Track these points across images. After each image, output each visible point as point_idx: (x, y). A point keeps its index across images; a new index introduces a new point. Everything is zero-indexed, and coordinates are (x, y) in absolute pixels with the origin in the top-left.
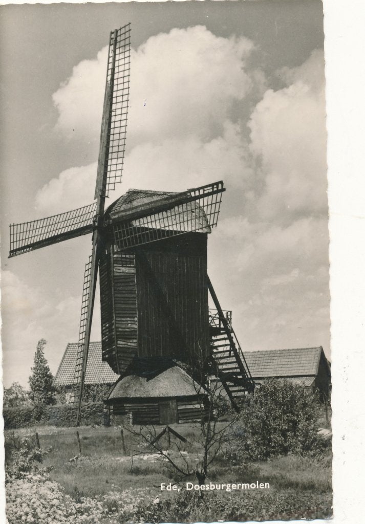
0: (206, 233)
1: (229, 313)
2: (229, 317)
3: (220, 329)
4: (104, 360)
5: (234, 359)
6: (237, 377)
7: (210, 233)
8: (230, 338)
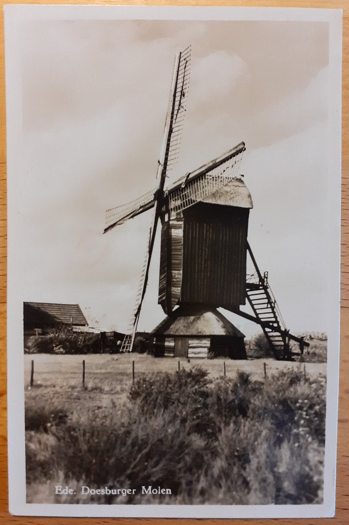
0: (249, 209)
1: (266, 273)
2: (266, 276)
3: (259, 285)
4: (159, 303)
5: (270, 310)
6: (273, 325)
7: (252, 208)
8: (266, 293)
